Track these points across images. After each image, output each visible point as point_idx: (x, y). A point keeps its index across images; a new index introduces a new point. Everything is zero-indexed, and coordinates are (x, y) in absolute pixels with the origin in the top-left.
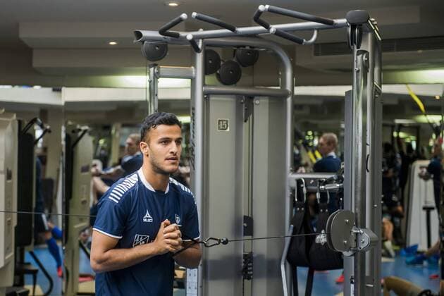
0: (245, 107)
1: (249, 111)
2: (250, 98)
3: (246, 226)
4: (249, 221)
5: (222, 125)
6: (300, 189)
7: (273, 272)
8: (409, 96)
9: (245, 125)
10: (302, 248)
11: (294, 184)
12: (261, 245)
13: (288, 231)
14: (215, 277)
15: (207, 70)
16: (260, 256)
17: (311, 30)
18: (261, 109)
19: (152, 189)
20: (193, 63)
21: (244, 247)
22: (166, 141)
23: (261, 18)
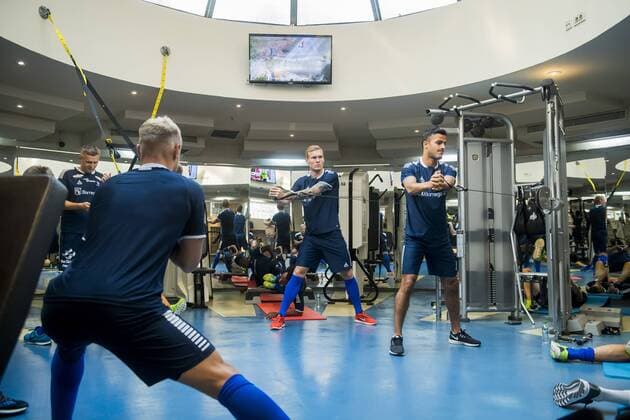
0: (488, 149)
1: (490, 152)
2: (490, 144)
3: (490, 214)
4: (491, 210)
5: (475, 157)
6: (520, 192)
7: (506, 238)
8: (586, 180)
9: (488, 159)
10: (522, 222)
11: (517, 190)
12: (499, 223)
13: (514, 216)
14: (473, 241)
15: (466, 130)
16: (498, 231)
17: (522, 96)
18: (496, 151)
19: (425, 166)
20: (457, 126)
21: (490, 224)
22: (439, 143)
23: (493, 92)
